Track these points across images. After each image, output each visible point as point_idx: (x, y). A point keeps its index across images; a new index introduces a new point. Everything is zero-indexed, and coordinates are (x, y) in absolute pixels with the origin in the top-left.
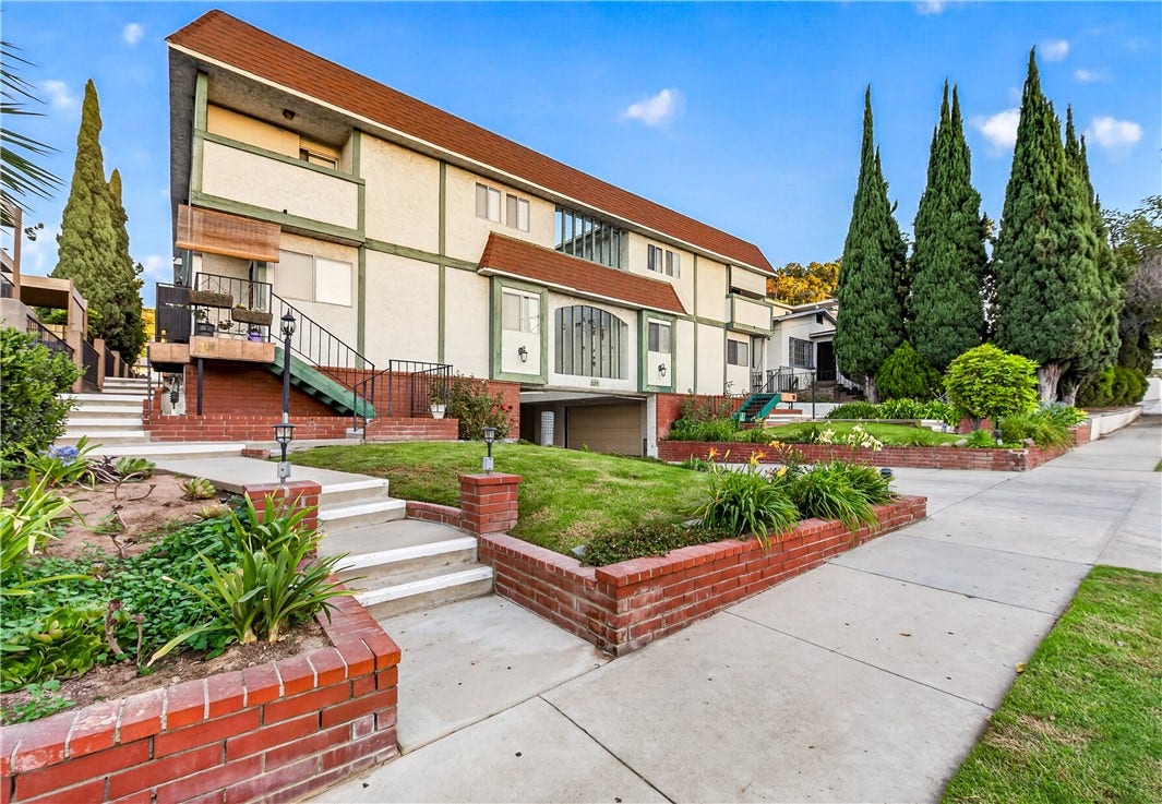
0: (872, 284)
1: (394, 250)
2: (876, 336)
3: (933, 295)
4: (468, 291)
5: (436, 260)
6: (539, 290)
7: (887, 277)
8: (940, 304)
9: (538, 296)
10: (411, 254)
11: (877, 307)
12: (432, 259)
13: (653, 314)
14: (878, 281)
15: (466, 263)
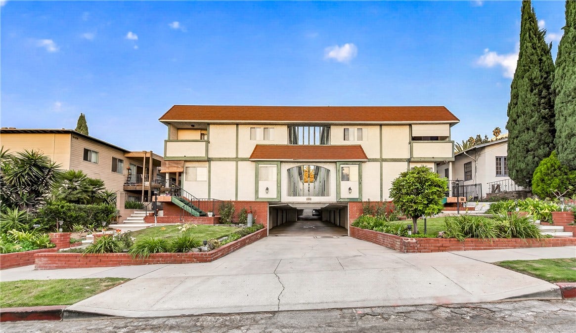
0: (524, 113)
1: (220, 159)
2: (528, 151)
3: (565, 113)
4: (248, 169)
5: (235, 160)
6: (276, 163)
7: (534, 105)
8: (569, 119)
9: (276, 165)
10: (226, 160)
11: (528, 129)
12: (233, 160)
13: (343, 163)
14: (528, 110)
15: (246, 158)
